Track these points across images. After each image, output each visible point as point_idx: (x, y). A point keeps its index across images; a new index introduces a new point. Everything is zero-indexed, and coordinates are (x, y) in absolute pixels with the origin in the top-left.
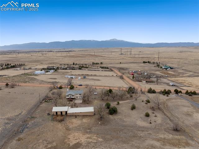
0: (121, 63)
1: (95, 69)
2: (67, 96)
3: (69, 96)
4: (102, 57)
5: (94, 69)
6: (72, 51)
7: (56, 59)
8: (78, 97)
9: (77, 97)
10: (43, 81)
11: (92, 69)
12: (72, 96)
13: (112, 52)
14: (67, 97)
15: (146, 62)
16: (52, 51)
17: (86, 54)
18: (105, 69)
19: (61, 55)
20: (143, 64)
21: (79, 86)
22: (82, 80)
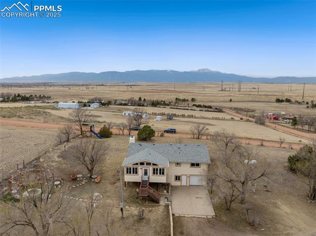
0: (231, 100)
1: (186, 108)
2: (129, 171)
3: (141, 172)
4: (189, 93)
5: (183, 108)
6: (136, 85)
7: (109, 93)
8: (184, 178)
9: (178, 178)
10: (62, 118)
11: (179, 107)
12: (155, 172)
13: (204, 88)
14: (129, 178)
15: (282, 101)
16: (103, 85)
17: (160, 89)
18: (206, 109)
19: (118, 90)
20: (277, 104)
21: (167, 132)
22: (165, 122)
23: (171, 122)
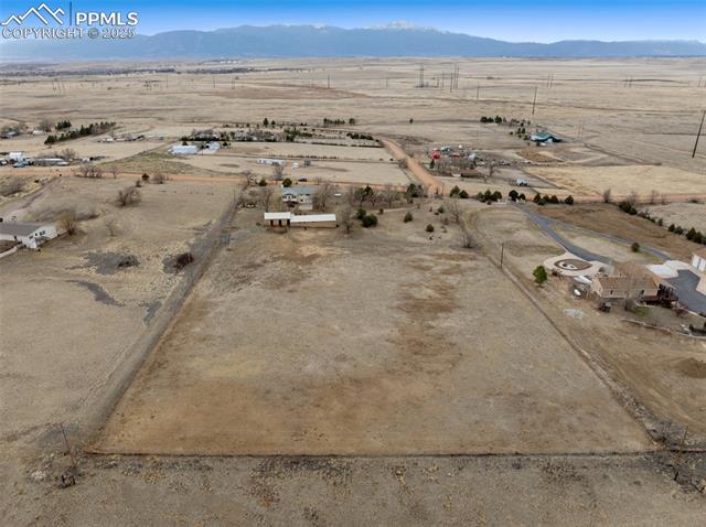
0: (411, 121)
2: (284, 198)
3: (288, 198)
4: (354, 95)
6: (246, 70)
7: (200, 103)
8: (304, 200)
11: (323, 141)
12: (293, 198)
13: (390, 76)
15: (491, 121)
16: (173, 71)
17: (299, 83)
18: (363, 142)
19: (213, 89)
21: (301, 180)
22: (302, 169)
23: (307, 169)
